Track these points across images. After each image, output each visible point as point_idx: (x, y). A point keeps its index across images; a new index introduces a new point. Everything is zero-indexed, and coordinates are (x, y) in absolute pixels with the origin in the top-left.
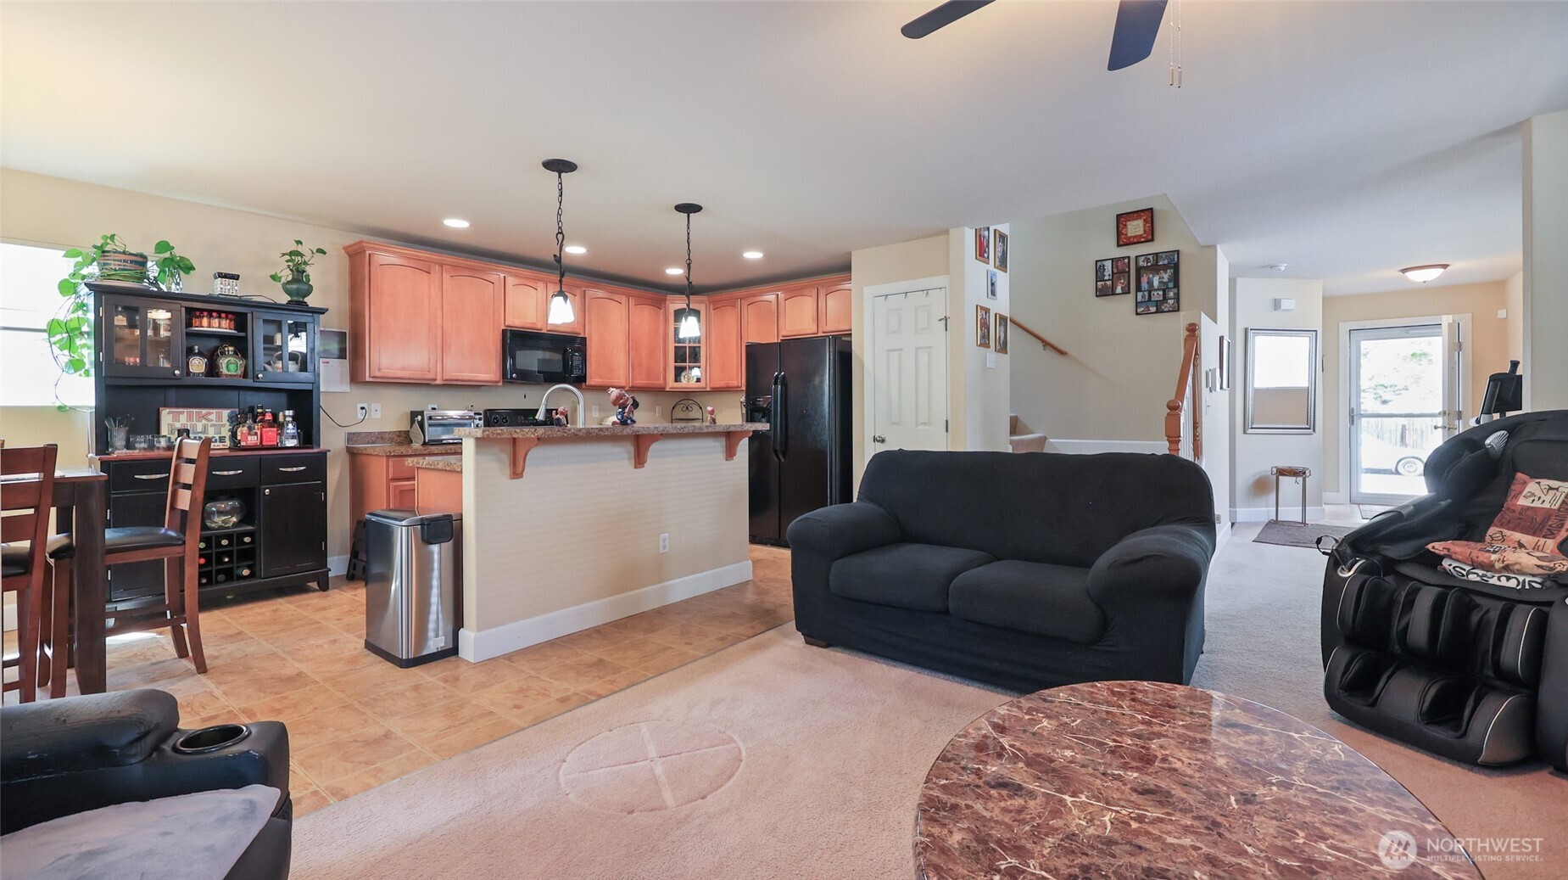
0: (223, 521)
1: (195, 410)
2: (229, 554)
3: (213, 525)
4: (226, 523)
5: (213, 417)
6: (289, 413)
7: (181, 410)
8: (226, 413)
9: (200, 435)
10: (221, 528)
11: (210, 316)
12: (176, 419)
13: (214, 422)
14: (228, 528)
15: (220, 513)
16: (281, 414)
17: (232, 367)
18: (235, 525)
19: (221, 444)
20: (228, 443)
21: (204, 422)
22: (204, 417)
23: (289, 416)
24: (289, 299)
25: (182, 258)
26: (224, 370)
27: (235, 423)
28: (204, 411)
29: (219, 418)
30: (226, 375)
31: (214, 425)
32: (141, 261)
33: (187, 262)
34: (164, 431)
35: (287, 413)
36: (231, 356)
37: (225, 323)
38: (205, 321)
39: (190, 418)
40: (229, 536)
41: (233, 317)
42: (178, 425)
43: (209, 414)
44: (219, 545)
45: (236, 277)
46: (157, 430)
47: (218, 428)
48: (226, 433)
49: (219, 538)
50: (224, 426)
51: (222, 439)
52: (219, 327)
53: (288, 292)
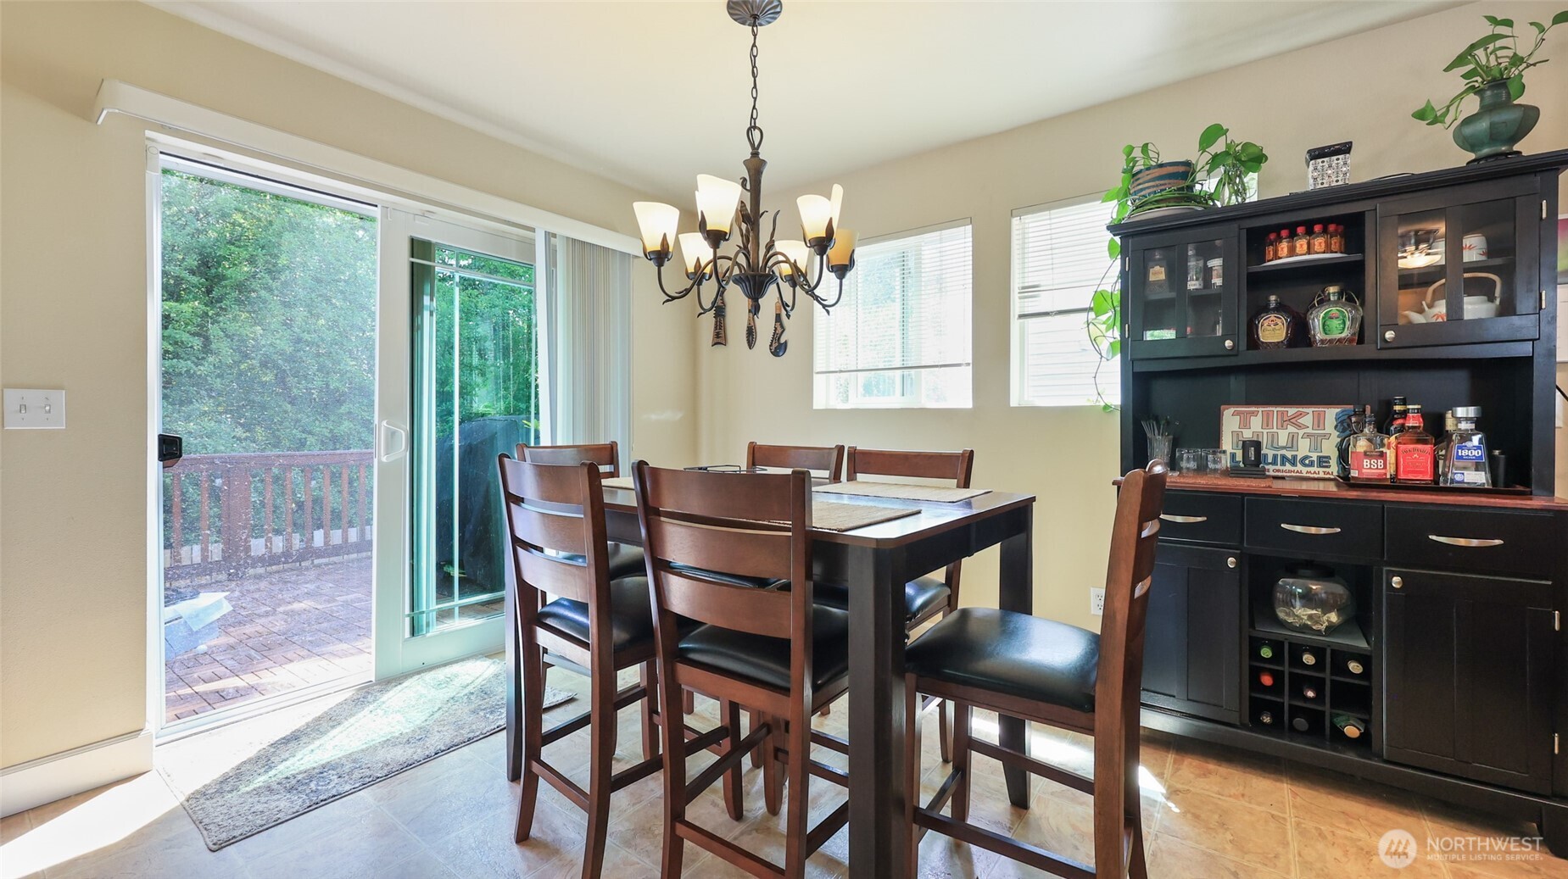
0: (1310, 617)
1: (1275, 409)
2: (1318, 685)
3: (1290, 620)
4: (1317, 622)
5: (1307, 420)
6: (1471, 412)
7: (1253, 409)
8: (1331, 413)
9: (1284, 452)
10: (1305, 628)
11: (1293, 235)
12: (1245, 424)
13: (1309, 430)
14: (1319, 632)
15: (1309, 599)
16: (1449, 415)
17: (1335, 324)
18: (1332, 629)
19: (1321, 470)
20: (1334, 469)
21: (1291, 429)
22: (1292, 421)
23: (1467, 419)
24: (1472, 156)
25: (1246, 145)
26: (1319, 335)
27: (1348, 432)
28: (1292, 411)
29: (1319, 421)
30: (1322, 341)
31: (1309, 436)
32: (1184, 172)
33: (1251, 150)
34: (1227, 444)
35: (1461, 412)
36: (1336, 303)
37: (1319, 242)
38: (1284, 246)
39: (1267, 423)
40: (1318, 652)
41: (1341, 228)
42: (1248, 435)
43: (1301, 415)
44: (1296, 661)
45: (1345, 149)
46: (1214, 440)
47: (1316, 440)
48: (1330, 449)
49: (1297, 650)
50: (1327, 436)
51: (1323, 461)
52: (1309, 252)
53: (1467, 143)
